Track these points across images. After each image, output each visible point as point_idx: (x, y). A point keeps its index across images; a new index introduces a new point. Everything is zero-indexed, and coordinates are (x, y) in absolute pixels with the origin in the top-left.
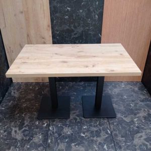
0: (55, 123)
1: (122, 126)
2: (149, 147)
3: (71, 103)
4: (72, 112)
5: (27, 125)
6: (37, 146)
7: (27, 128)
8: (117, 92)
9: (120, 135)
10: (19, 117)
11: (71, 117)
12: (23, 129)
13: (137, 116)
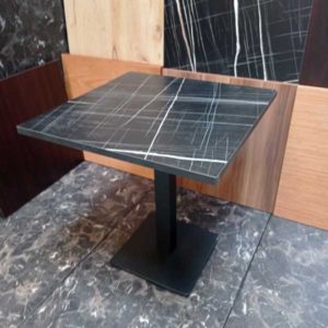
0: (85, 273)
6: (11, 307)
7: (27, 258)
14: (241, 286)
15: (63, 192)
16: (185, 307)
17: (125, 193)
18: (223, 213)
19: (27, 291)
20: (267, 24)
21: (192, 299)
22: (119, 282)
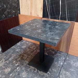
14: (60, 71)
15: (17, 47)
16: (46, 76)
17: (32, 48)
18: (56, 53)
19: (8, 70)
20: (68, 8)
21: (48, 74)
22: (30, 69)
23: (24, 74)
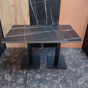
0: (31, 71)
1: (70, 74)
2: (87, 86)
3: (40, 60)
4: (41, 65)
5: (14, 73)
6: (20, 85)
7: (14, 74)
8: (68, 54)
9: (69, 79)
10: (9, 68)
11: (41, 68)
12: (12, 75)
13: (80, 68)
17: (26, 53)
19: (20, 80)
20: (52, 12)
23: (38, 76)
